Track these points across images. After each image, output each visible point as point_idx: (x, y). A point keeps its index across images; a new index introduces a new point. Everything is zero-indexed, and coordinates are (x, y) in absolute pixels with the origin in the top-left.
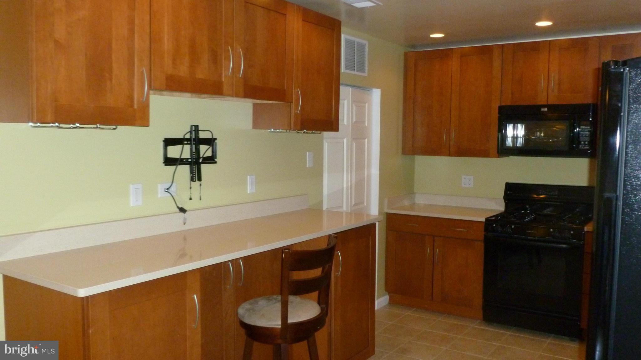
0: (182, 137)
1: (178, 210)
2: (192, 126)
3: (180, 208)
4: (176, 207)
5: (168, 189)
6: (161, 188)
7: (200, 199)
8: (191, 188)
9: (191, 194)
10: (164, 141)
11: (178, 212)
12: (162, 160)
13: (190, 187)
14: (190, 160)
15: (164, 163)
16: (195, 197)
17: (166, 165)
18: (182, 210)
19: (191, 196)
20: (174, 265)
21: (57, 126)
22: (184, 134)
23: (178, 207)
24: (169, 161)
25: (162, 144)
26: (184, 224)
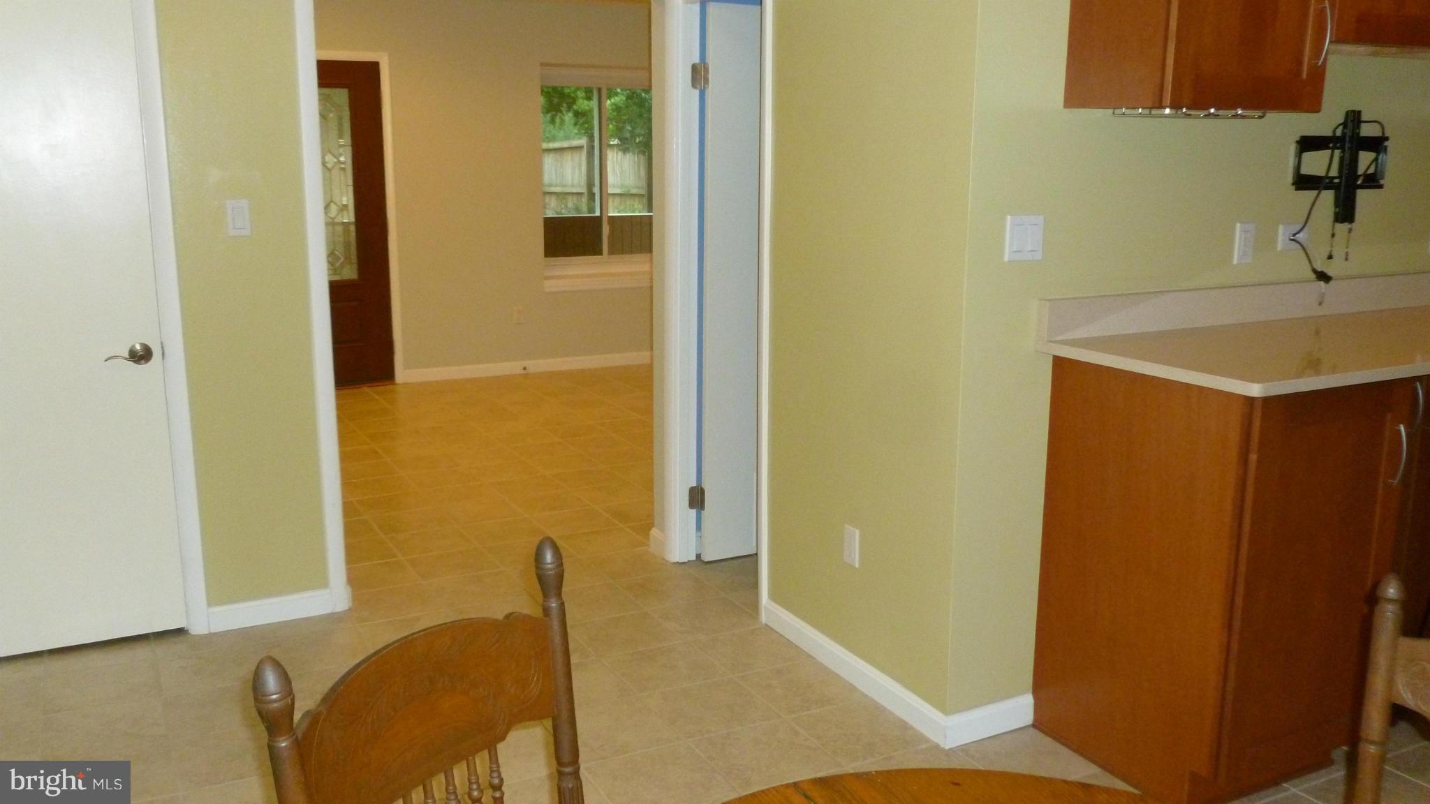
0: (1329, 134)
1: (1313, 276)
2: (1347, 113)
3: (1320, 272)
4: (1310, 268)
5: (1294, 235)
6: (1282, 233)
7: (1346, 259)
8: (1333, 235)
9: (1332, 246)
10: (1297, 142)
11: (1314, 281)
12: (1289, 178)
13: (1331, 232)
14: (1336, 181)
15: (1293, 184)
16: (1338, 253)
17: (1298, 189)
18: (1323, 277)
19: (1331, 251)
20: (1299, 374)
21: (1185, 113)
22: (1333, 128)
23: (1315, 271)
24: (1303, 182)
25: (1292, 149)
26: (1320, 304)
